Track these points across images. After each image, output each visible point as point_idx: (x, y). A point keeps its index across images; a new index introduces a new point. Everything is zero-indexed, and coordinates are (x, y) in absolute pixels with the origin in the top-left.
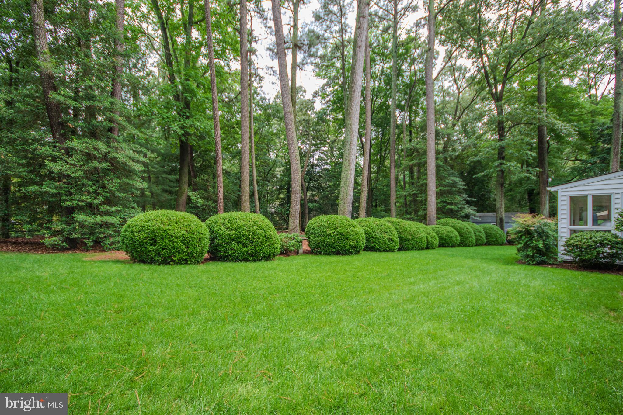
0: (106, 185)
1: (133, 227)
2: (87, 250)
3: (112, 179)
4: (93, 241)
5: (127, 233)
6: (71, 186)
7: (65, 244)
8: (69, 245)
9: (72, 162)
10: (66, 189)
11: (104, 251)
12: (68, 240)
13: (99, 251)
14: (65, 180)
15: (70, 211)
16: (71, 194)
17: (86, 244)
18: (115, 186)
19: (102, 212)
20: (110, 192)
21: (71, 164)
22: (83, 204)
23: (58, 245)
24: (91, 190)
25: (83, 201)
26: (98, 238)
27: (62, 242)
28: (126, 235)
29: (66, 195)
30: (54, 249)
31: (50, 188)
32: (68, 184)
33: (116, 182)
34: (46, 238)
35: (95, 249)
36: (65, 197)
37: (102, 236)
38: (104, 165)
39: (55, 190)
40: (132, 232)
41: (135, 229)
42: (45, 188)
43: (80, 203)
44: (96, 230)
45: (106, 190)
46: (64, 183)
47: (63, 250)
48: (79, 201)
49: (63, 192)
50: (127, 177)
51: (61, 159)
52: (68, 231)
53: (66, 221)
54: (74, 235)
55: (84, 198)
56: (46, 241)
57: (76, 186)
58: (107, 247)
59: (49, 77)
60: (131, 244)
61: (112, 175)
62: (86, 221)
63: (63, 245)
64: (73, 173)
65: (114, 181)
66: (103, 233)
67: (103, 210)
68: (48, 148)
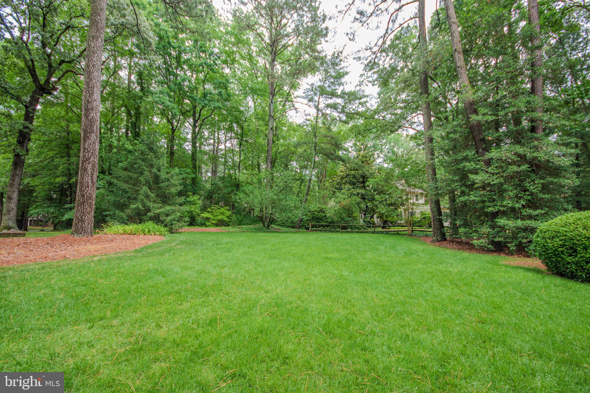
0: (528, 188)
1: (545, 232)
2: (511, 253)
3: (533, 181)
4: (516, 245)
5: (539, 239)
6: (493, 193)
7: (490, 246)
8: (495, 247)
9: (492, 171)
10: (490, 197)
11: (528, 256)
12: (493, 243)
13: (524, 256)
14: (488, 189)
15: (495, 215)
16: (494, 200)
17: (508, 248)
18: (537, 187)
19: (524, 216)
20: (532, 194)
21: (491, 173)
22: (505, 209)
23: (485, 247)
24: (511, 194)
25: (504, 206)
26: (520, 243)
27: (489, 245)
28: (538, 241)
29: (489, 201)
30: (482, 250)
31: (476, 197)
32: (491, 192)
33: (538, 184)
34: (475, 239)
35: (520, 254)
36: (487, 204)
37: (525, 241)
38: (525, 167)
39: (479, 198)
40: (544, 238)
41: (547, 235)
42: (472, 198)
43: (501, 208)
44: (518, 234)
45: (527, 193)
46: (488, 191)
47: (489, 251)
48: (500, 206)
49: (486, 199)
50: (551, 175)
51: (482, 170)
52: (492, 234)
53: (491, 225)
54: (497, 238)
55: (505, 203)
56: (475, 242)
57: (499, 192)
58: (531, 253)
59: (471, 104)
60: (544, 251)
61: (533, 176)
62: (507, 225)
63: (489, 247)
64: (493, 181)
65: (536, 182)
66: (526, 238)
67: (525, 213)
68: (473, 163)
